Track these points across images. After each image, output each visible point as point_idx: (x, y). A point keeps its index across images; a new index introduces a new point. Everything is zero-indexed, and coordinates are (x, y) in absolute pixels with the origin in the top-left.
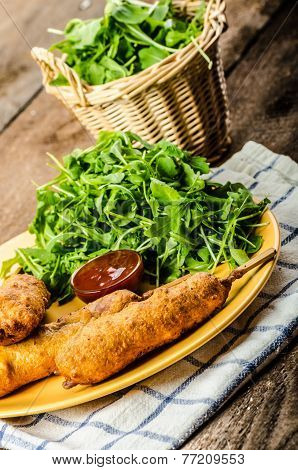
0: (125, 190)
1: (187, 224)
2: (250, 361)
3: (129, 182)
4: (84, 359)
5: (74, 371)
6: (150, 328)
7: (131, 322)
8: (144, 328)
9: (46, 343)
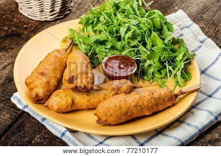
0: (138, 31)
1: (162, 58)
2: (183, 141)
3: (139, 26)
4: (111, 115)
5: (104, 118)
6: (142, 109)
7: (135, 104)
8: (139, 108)
9: (91, 96)
